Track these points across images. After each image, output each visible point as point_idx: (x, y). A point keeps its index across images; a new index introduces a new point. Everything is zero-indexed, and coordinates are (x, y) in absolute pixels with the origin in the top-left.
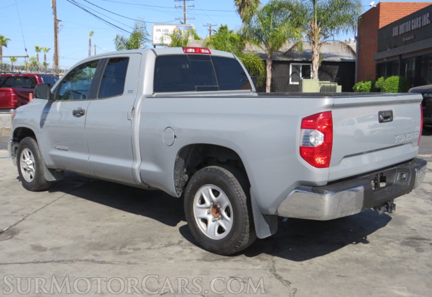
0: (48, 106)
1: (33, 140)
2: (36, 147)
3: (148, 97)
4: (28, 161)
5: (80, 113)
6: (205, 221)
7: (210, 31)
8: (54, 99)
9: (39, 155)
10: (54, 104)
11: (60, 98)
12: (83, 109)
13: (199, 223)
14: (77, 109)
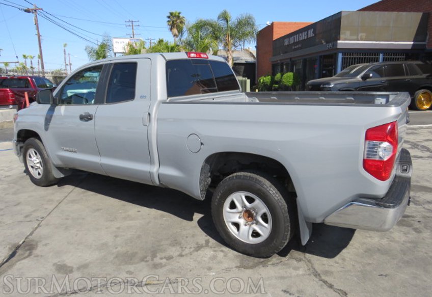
0: (52, 110)
1: (37, 141)
2: (42, 147)
3: (164, 103)
4: (35, 160)
5: (88, 118)
6: (237, 225)
7: (151, 43)
8: (58, 103)
9: (46, 155)
10: (57, 108)
11: (63, 102)
12: (91, 113)
13: (229, 227)
14: (84, 114)
